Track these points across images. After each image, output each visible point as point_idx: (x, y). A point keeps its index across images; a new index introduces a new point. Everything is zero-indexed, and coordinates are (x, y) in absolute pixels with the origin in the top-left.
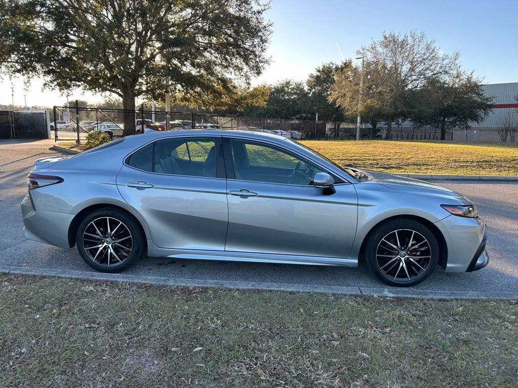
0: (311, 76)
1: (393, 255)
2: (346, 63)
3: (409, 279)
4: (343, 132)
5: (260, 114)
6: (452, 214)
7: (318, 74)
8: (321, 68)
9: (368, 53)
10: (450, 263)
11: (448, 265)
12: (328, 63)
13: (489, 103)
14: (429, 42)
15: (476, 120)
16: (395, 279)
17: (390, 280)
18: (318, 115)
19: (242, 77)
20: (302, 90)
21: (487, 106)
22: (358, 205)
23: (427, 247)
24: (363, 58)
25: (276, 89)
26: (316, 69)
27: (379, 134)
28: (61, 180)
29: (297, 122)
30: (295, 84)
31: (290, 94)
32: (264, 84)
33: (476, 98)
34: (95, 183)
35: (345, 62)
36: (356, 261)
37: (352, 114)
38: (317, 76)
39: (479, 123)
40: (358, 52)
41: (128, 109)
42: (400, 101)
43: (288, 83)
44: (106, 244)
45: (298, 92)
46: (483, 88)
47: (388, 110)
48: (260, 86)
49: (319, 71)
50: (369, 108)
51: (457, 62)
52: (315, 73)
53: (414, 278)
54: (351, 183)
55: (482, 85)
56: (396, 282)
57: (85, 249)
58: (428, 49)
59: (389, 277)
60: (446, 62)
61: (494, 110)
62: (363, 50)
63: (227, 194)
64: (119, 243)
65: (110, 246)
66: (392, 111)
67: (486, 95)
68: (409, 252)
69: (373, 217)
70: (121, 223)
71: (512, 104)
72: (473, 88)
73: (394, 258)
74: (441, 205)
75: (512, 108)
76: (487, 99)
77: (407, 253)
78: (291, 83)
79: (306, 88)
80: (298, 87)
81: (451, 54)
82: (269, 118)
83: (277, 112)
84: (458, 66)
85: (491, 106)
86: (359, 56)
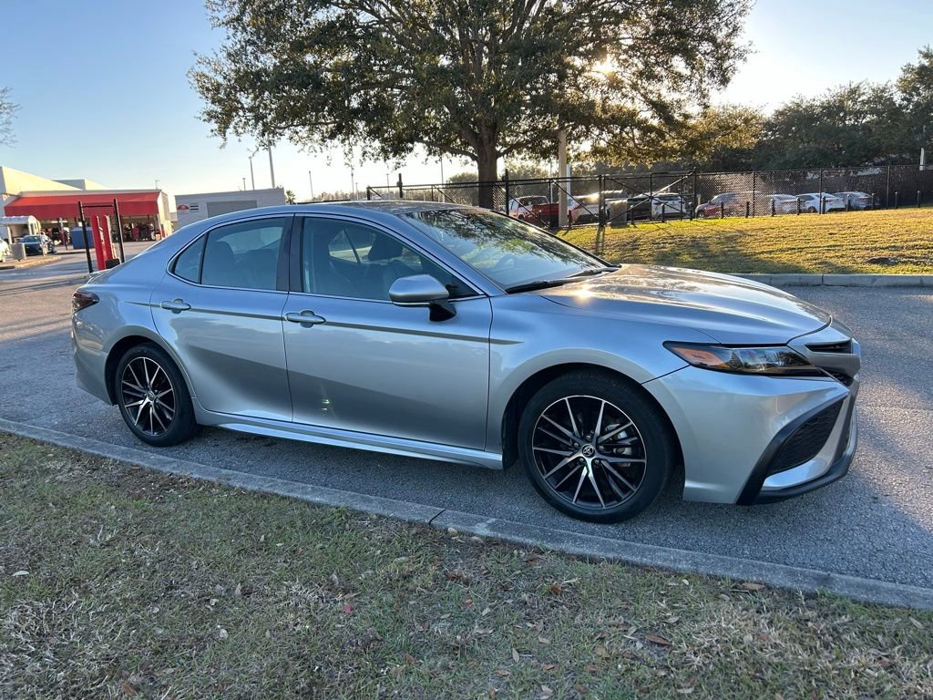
0: (908, 69)
1: (567, 450)
3: (603, 507)
5: (786, 163)
6: (691, 364)
10: (694, 479)
11: (688, 484)
16: (574, 502)
17: (565, 503)
18: (925, 154)
22: (489, 341)
23: (636, 438)
25: (824, 108)
26: (920, 52)
29: (877, 171)
31: (858, 114)
32: (798, 101)
36: (499, 458)
38: (922, 68)
41: (485, 180)
43: (853, 92)
45: (879, 107)
48: (790, 105)
53: (614, 507)
54: (488, 296)
56: (575, 508)
59: (562, 497)
63: (282, 319)
68: (602, 447)
69: (515, 366)
73: (570, 457)
74: (666, 344)
77: (597, 448)
80: (880, 97)
82: (810, 169)
83: (824, 155)
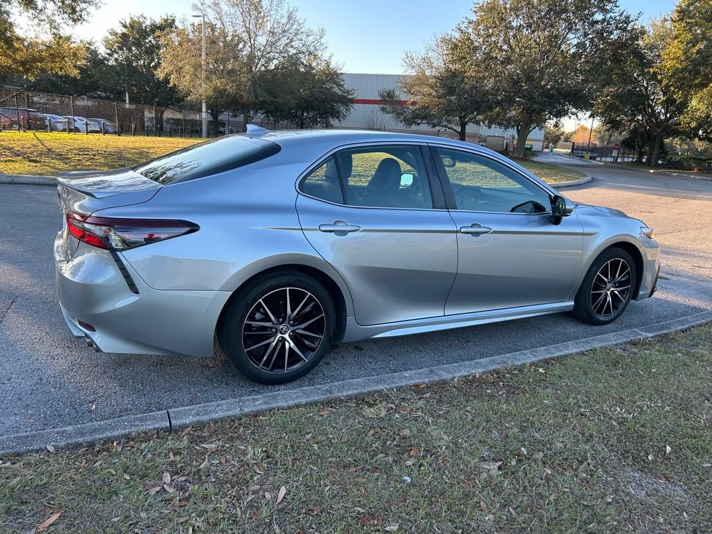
2: (167, 20)
4: (172, 124)
7: (124, 30)
8: (128, 22)
9: (209, 10)
12: (138, 14)
13: (350, 97)
14: (291, 10)
15: (338, 118)
19: (43, 23)
20: (94, 53)
21: (347, 101)
24: (203, 16)
27: (222, 129)
28: (193, 228)
30: (81, 41)
33: (336, 90)
34: (260, 228)
35: (166, 18)
37: (197, 99)
39: (340, 121)
40: (195, 7)
42: (260, 86)
44: (280, 335)
46: (343, 77)
47: (246, 96)
49: (125, 26)
50: (220, 93)
51: (323, 40)
52: (120, 30)
55: (342, 74)
57: (246, 350)
58: (290, 18)
60: (311, 38)
61: (356, 106)
62: (202, 4)
64: (304, 329)
65: (286, 336)
66: (252, 99)
67: (347, 87)
70: (309, 294)
71: (375, 100)
72: (333, 76)
75: (376, 105)
76: (348, 92)
78: (73, 40)
79: (103, 51)
81: (316, 30)
84: (325, 46)
85: (353, 101)
86: (196, 13)
